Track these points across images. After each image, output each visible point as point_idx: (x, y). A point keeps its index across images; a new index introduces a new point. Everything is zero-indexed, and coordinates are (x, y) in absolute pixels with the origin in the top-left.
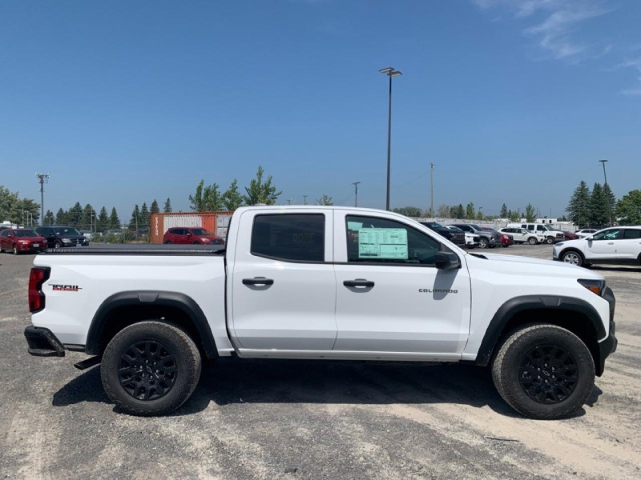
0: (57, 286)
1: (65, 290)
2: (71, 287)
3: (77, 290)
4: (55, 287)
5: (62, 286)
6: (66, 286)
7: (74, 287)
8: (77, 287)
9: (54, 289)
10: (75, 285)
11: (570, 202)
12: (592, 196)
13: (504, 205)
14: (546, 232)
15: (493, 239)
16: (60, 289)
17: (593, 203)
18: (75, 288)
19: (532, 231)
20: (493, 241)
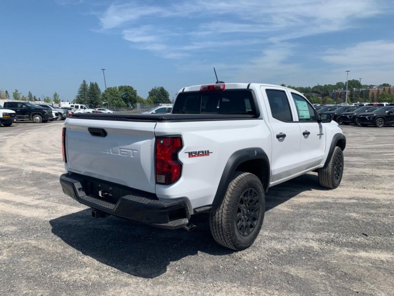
0: (192, 153)
1: (198, 156)
2: (203, 152)
3: (209, 155)
4: (191, 155)
5: (196, 152)
6: (199, 152)
7: (205, 151)
8: (208, 151)
9: (189, 157)
10: (207, 150)
11: (78, 92)
12: (89, 89)
13: (30, 92)
14: (86, 110)
15: (65, 114)
16: (195, 156)
17: (90, 94)
18: (206, 153)
19: (78, 109)
20: (65, 115)
